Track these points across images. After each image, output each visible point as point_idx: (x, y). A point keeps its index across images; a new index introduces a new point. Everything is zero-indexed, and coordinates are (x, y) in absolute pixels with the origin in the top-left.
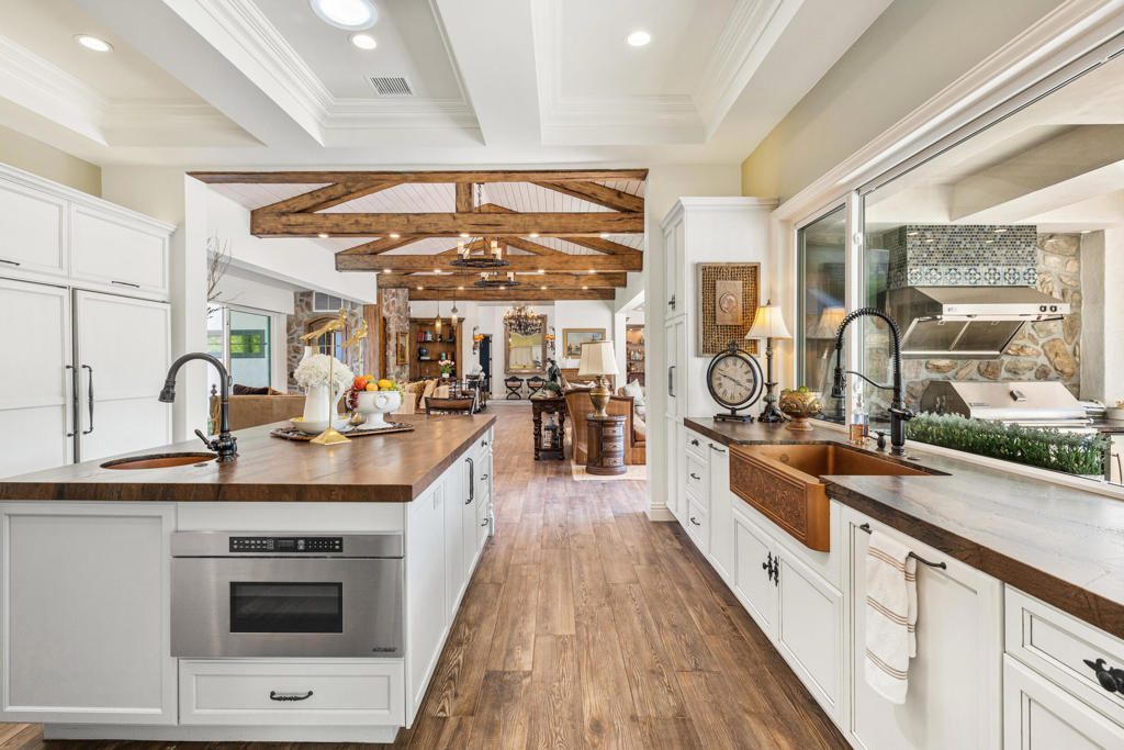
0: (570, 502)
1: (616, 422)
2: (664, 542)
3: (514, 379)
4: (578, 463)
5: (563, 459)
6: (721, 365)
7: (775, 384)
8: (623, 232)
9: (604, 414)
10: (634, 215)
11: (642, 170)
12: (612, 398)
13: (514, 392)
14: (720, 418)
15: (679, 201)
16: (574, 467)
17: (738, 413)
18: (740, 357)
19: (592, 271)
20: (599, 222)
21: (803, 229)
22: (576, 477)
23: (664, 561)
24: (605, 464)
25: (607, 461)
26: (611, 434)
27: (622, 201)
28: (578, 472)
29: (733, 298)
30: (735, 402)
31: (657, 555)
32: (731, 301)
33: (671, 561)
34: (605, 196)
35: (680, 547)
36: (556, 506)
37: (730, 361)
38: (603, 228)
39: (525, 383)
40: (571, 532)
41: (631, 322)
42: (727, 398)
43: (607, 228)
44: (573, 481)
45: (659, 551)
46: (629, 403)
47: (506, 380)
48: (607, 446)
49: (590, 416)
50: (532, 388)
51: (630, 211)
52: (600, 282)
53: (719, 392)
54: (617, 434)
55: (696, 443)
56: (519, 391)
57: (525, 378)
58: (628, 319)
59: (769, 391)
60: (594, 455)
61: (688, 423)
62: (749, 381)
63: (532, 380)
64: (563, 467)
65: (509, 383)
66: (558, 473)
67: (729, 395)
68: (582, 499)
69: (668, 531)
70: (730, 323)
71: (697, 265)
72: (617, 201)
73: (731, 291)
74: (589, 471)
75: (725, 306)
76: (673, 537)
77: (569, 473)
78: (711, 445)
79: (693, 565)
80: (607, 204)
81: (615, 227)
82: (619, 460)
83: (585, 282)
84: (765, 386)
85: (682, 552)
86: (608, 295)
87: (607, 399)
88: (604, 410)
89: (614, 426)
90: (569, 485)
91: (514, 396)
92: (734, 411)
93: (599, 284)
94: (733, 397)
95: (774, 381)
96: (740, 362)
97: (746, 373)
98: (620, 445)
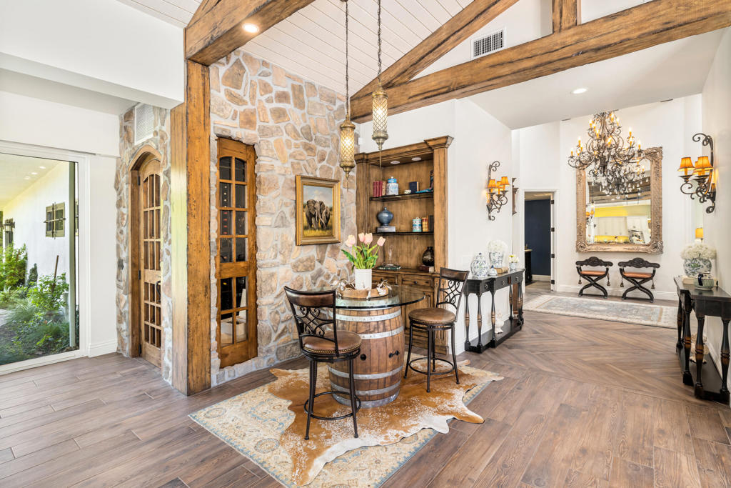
3: (594, 262)
13: (593, 283)
39: (614, 270)
47: (579, 263)
50: (631, 279)
56: (603, 282)
57: (616, 260)
63: (631, 263)
65: (585, 268)
91: (593, 290)
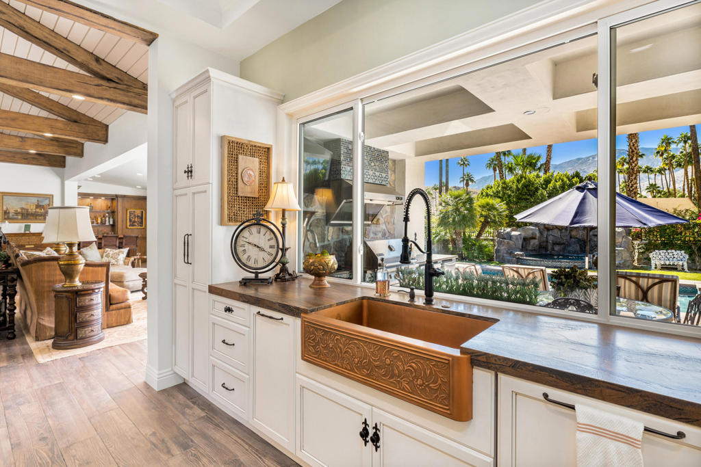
0: (45, 397)
1: (93, 290)
2: (183, 414)
4: (37, 339)
5: (14, 337)
6: (246, 233)
7: (288, 249)
8: (102, 98)
9: (78, 283)
10: (114, 85)
11: (151, 33)
12: (87, 265)
14: (245, 283)
15: (207, 71)
16: (33, 345)
17: (261, 276)
18: (263, 225)
19: (49, 135)
20: (73, 81)
21: (304, 124)
22: (42, 359)
23: (197, 440)
24: (80, 336)
25: (81, 333)
26: (87, 303)
27: (101, 67)
28: (41, 351)
29: (252, 173)
30: (259, 266)
31: (184, 434)
32: (250, 175)
33: (205, 437)
34: (81, 57)
35: (203, 414)
36: (24, 409)
37: (254, 229)
38: (78, 89)
40: (62, 444)
41: (83, 190)
42: (251, 264)
43: (82, 90)
44: (38, 365)
45: (185, 428)
46: (105, 269)
48: (83, 316)
49: (58, 286)
51: (109, 80)
52: (51, 148)
53: (244, 258)
54: (94, 302)
55: (228, 310)
58: (79, 187)
59: (284, 255)
60: (65, 328)
61: (213, 290)
62: (271, 247)
64: (17, 348)
66: (11, 357)
67: (252, 260)
68: (61, 387)
69: (181, 397)
70: (249, 196)
71: (222, 138)
72: (94, 65)
73: (250, 166)
74: (56, 346)
75: (246, 179)
76: (189, 402)
77: (29, 354)
78: (259, 313)
79: (226, 431)
80: (81, 65)
81: (92, 90)
82: (97, 327)
83: (33, 147)
84: (280, 251)
85: (208, 419)
86: (57, 162)
87: (81, 267)
88: (77, 279)
89: (90, 294)
90: (35, 372)
92: (257, 274)
93: (50, 150)
94: (256, 261)
95: (287, 246)
96: (263, 230)
97: (269, 240)
98: (98, 312)
